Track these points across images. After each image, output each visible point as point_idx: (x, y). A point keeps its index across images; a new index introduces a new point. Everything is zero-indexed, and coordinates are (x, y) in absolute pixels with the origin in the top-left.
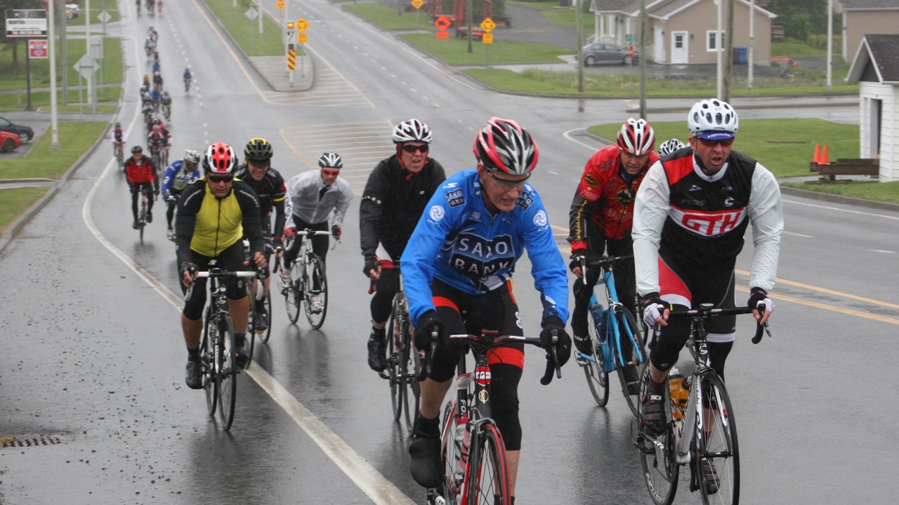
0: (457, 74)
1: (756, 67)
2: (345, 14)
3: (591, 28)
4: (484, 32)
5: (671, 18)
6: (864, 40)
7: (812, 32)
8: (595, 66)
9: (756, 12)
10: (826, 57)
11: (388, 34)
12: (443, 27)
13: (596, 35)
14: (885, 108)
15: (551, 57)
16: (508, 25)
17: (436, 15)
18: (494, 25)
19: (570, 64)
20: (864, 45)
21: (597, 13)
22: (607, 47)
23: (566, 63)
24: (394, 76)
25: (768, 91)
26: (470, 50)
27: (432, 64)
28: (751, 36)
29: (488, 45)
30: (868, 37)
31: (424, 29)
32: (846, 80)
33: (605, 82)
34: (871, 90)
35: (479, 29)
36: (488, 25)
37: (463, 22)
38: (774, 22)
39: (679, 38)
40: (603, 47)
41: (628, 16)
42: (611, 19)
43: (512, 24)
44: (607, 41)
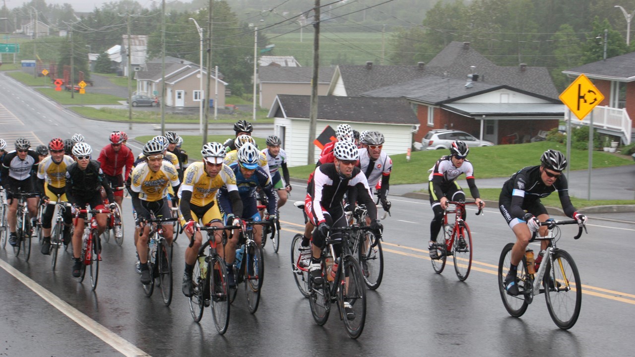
0: (66, 109)
1: (218, 110)
2: (6, 77)
3: (135, 87)
4: (80, 88)
5: (175, 83)
6: (277, 97)
7: (244, 93)
8: (137, 106)
9: (219, 82)
10: (253, 105)
11: (29, 88)
12: (58, 85)
13: (137, 91)
14: (287, 131)
15: (114, 101)
16: (92, 85)
17: (55, 79)
18: (86, 85)
19: (124, 105)
20: (277, 100)
21: (138, 80)
22: (143, 97)
23: (122, 104)
24: (33, 109)
25: (224, 121)
26: (73, 97)
27: (53, 104)
28: (216, 93)
29: (82, 95)
30: (278, 95)
31: (48, 86)
32: (268, 116)
33: (142, 115)
34: (280, 122)
35: (77, 86)
36: (82, 84)
37: (69, 83)
38: (227, 87)
39: (179, 94)
40: (141, 97)
41: (154, 82)
42: (145, 83)
43: (94, 84)
44: (143, 94)
